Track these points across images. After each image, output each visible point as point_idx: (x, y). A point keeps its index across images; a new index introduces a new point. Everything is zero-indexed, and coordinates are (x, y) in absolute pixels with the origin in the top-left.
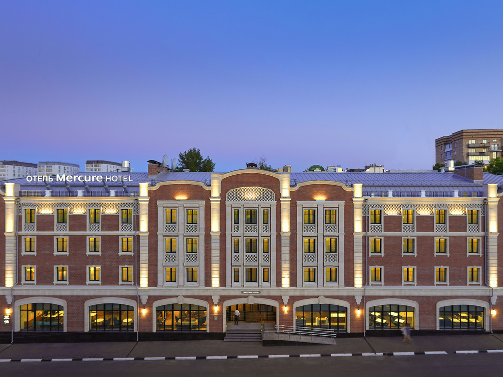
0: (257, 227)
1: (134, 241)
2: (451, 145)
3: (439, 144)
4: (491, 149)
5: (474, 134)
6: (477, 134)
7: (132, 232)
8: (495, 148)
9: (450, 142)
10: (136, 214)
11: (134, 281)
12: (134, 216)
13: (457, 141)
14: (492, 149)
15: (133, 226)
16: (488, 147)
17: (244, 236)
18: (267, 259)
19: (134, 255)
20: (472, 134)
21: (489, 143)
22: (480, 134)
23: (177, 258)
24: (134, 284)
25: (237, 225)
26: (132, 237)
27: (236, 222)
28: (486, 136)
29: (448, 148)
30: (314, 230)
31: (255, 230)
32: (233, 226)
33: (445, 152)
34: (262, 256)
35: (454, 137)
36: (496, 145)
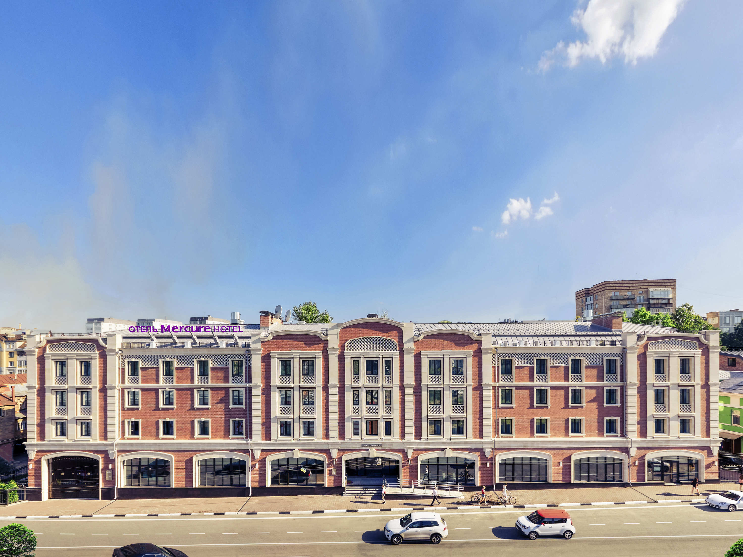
0: (379, 378)
1: (246, 393)
2: (592, 297)
3: (579, 297)
4: (636, 301)
5: (617, 285)
6: (621, 285)
7: (244, 385)
8: (640, 300)
9: (592, 294)
10: (248, 366)
11: (246, 435)
12: (246, 368)
13: (599, 293)
14: (638, 302)
15: (244, 378)
16: (633, 299)
17: (364, 388)
18: (389, 410)
19: (246, 408)
20: (615, 285)
21: (634, 295)
22: (624, 285)
23: (292, 410)
24: (247, 438)
25: (357, 376)
26: (244, 389)
27: (357, 373)
28: (631, 288)
29: (590, 300)
30: (440, 381)
31: (376, 381)
32: (353, 378)
33: (585, 305)
34: (384, 407)
35: (595, 289)
36: (642, 297)
